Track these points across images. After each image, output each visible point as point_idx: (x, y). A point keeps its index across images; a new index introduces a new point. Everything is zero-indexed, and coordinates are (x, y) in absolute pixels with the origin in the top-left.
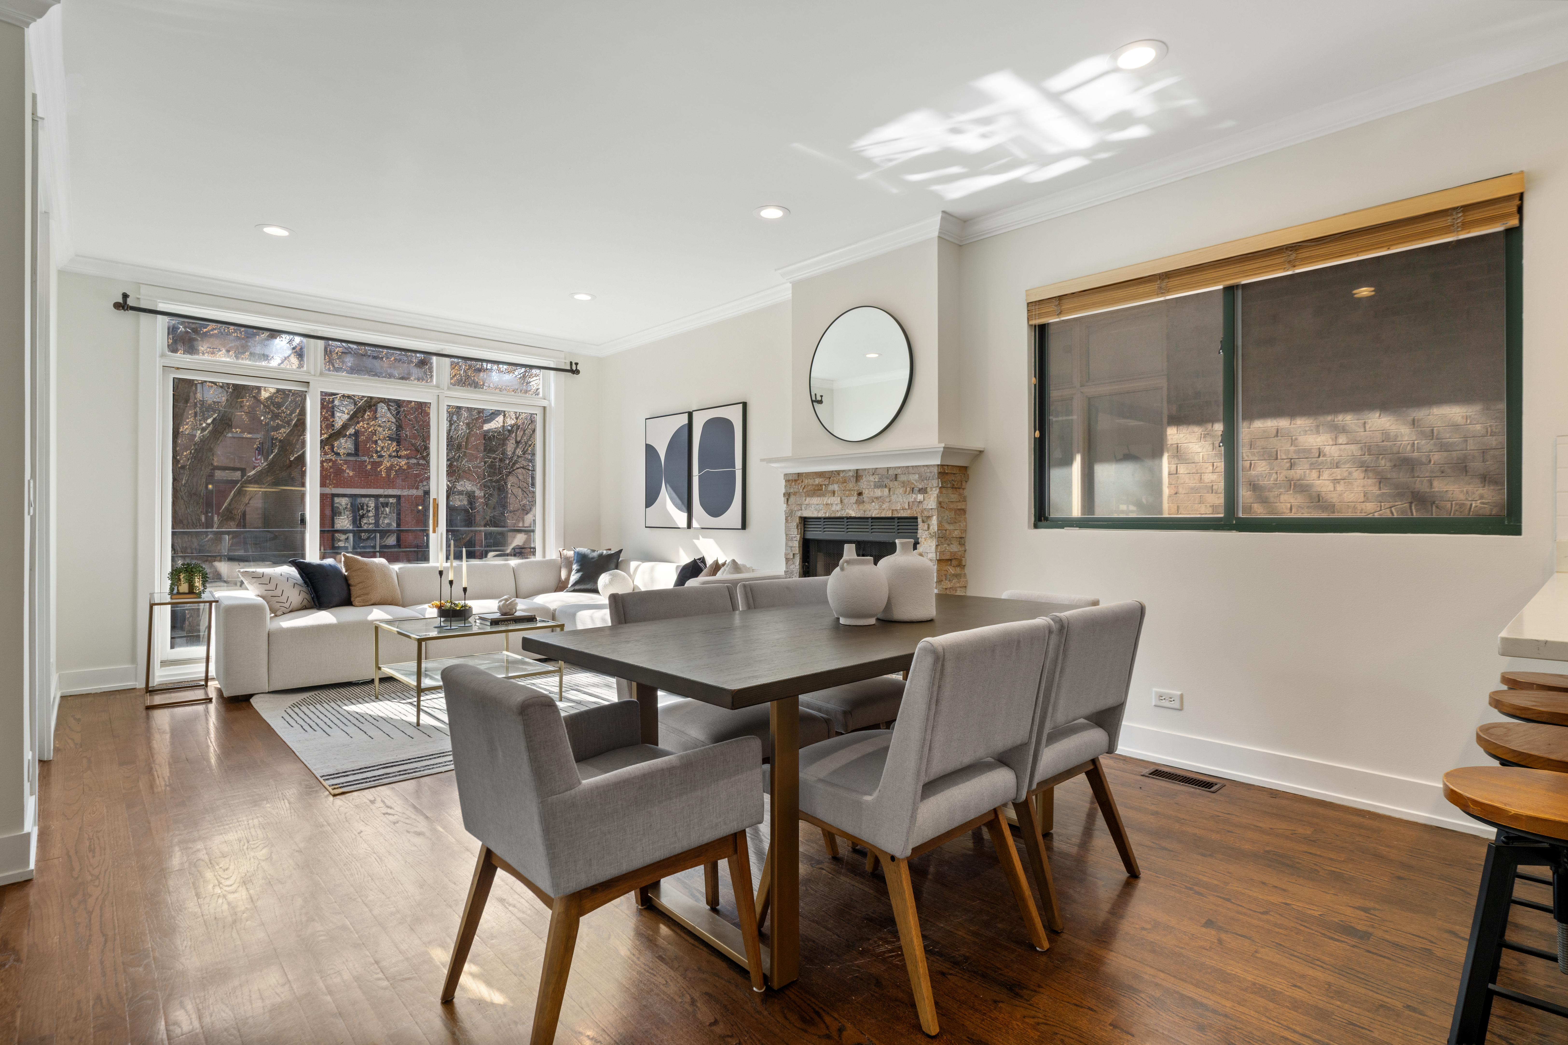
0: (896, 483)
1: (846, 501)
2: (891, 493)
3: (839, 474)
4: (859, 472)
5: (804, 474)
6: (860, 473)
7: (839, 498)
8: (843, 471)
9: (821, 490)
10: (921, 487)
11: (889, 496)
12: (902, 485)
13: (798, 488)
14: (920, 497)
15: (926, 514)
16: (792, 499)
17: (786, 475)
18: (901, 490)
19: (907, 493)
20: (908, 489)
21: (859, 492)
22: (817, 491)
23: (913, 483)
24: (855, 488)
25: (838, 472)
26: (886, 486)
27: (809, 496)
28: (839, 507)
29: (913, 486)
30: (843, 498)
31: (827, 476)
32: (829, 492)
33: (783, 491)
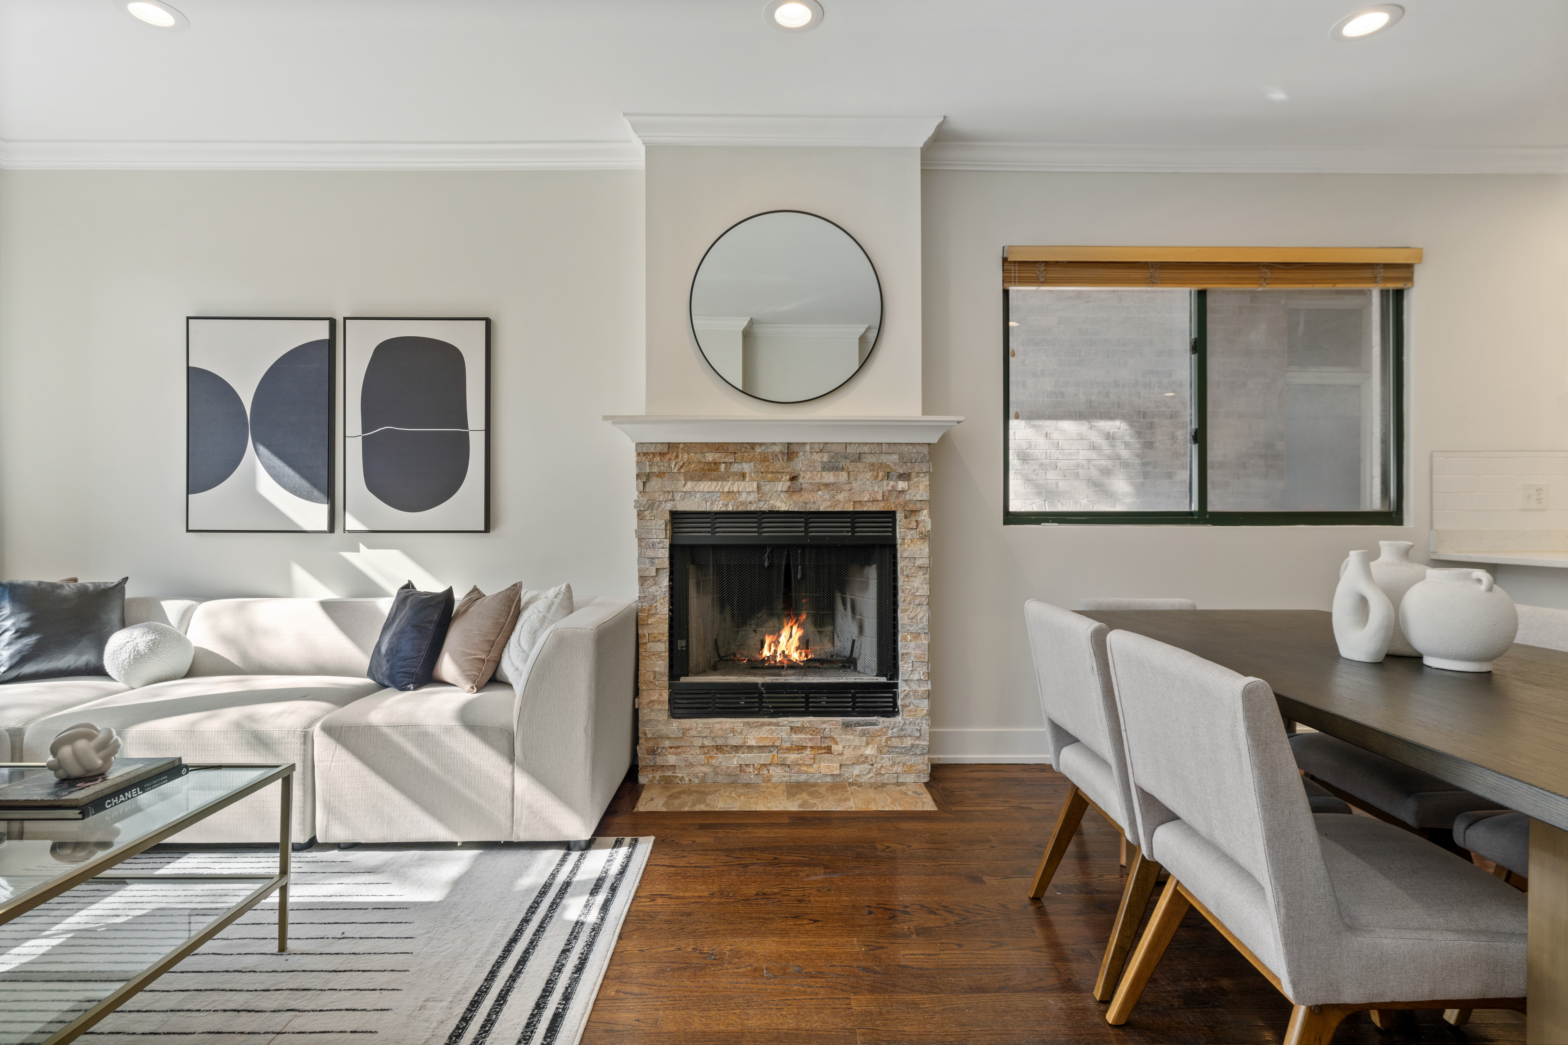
0: (860, 465)
1: (767, 488)
2: (852, 479)
3: (753, 448)
4: (792, 447)
5: (681, 446)
6: (794, 448)
7: (755, 484)
8: (761, 444)
9: (717, 469)
10: (901, 471)
11: (849, 483)
12: (872, 468)
13: (670, 467)
14: (902, 485)
15: (911, 507)
16: (655, 484)
17: (638, 444)
18: (869, 475)
19: (880, 478)
20: (881, 474)
21: (793, 475)
22: (709, 471)
23: (888, 466)
24: (786, 470)
25: (753, 445)
26: (843, 469)
27: (692, 479)
28: (753, 497)
29: (888, 470)
30: (762, 483)
31: (731, 449)
32: (735, 474)
33: (633, 470)
